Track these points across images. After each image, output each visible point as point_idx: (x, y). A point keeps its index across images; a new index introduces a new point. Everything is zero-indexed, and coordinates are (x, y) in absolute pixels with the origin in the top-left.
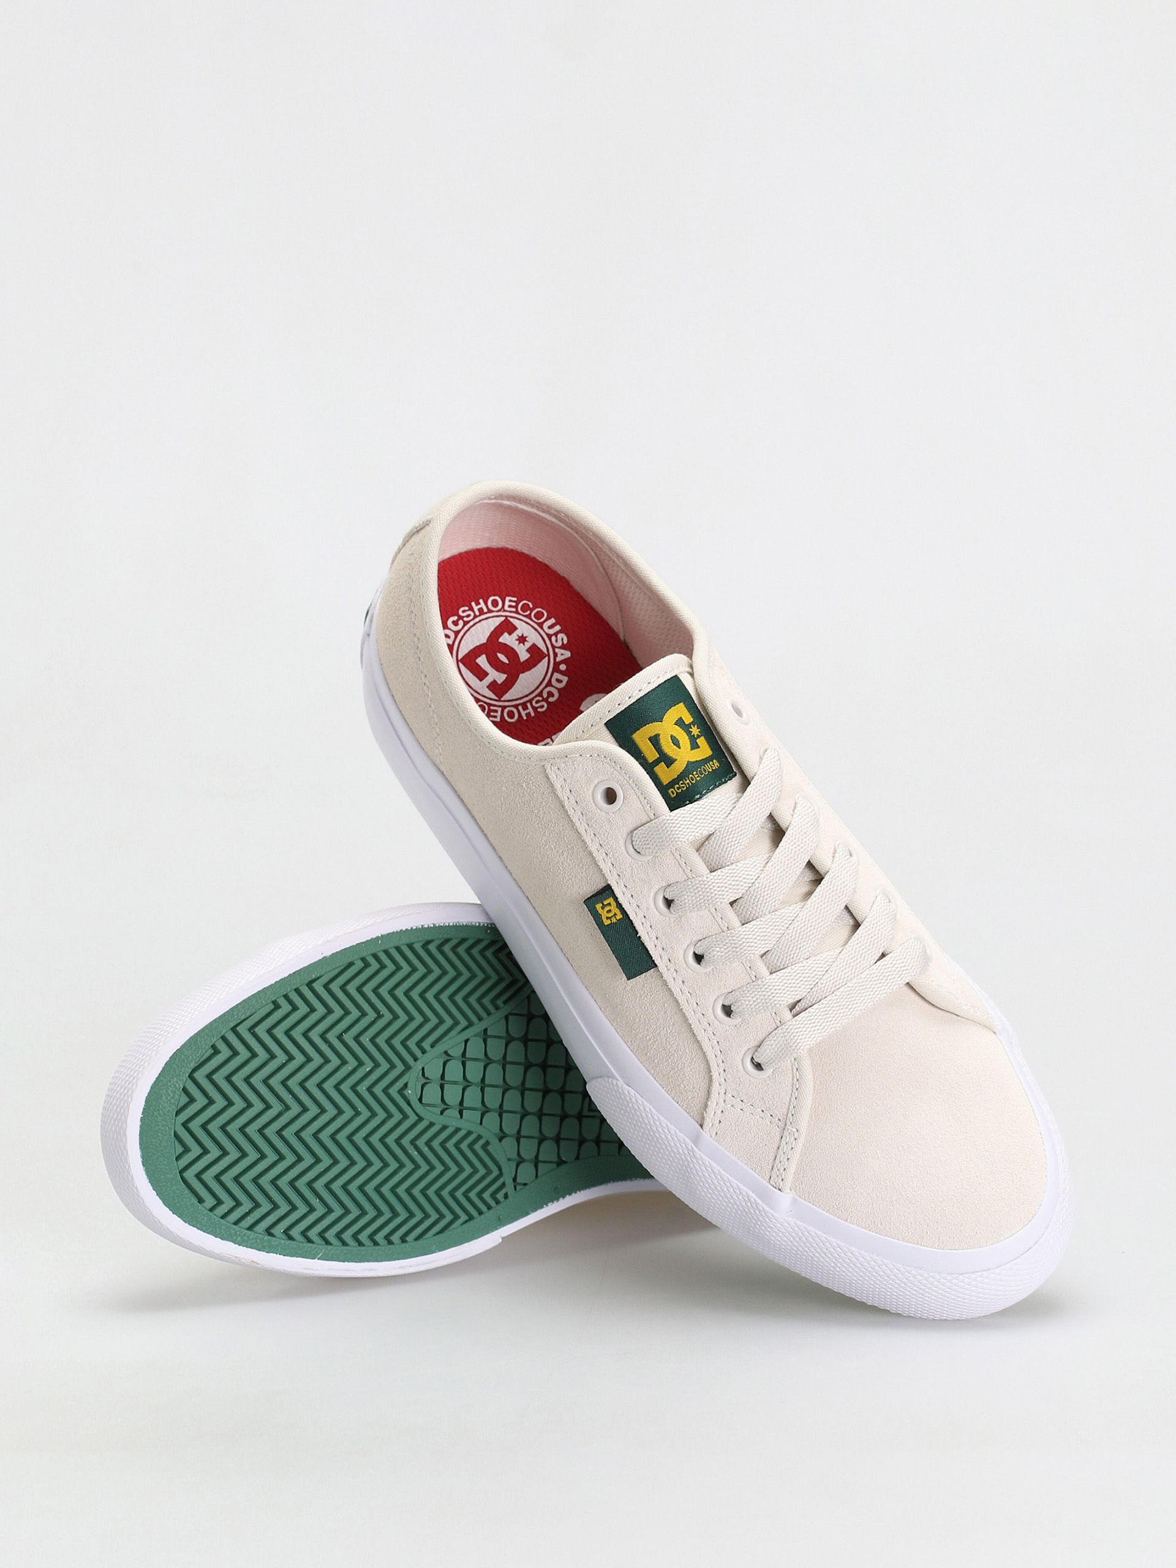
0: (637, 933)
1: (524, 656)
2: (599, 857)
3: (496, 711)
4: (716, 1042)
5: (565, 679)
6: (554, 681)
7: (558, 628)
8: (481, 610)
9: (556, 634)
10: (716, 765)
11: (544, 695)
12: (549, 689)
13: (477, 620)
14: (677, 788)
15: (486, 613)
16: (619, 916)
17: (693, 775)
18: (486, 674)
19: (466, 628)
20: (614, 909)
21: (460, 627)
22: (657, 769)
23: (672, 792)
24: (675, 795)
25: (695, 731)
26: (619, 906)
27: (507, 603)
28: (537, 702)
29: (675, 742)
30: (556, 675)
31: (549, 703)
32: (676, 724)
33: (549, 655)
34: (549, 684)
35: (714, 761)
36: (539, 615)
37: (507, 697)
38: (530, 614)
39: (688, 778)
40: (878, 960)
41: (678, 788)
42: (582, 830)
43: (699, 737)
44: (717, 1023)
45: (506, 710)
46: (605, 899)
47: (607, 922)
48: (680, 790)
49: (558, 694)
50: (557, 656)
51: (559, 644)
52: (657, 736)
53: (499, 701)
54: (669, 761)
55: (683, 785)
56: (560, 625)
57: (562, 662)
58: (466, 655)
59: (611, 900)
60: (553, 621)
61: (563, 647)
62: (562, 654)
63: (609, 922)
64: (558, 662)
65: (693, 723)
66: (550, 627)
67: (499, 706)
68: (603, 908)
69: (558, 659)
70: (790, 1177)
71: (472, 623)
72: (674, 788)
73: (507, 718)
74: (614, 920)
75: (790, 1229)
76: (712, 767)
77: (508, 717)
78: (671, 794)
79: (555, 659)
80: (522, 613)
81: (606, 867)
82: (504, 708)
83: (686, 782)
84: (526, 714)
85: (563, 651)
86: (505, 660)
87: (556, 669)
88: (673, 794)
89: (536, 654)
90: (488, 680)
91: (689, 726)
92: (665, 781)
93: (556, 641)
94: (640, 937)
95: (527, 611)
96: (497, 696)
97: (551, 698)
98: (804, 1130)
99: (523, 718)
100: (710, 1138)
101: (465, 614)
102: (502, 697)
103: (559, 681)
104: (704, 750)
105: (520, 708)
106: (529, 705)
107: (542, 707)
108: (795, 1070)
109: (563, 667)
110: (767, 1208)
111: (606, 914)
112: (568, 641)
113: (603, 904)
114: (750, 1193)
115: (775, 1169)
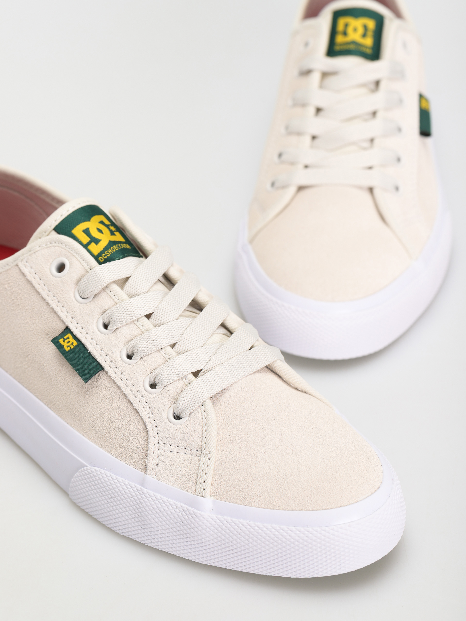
0: (88, 350)
2: (58, 309)
4: (148, 408)
16: (75, 343)
20: (71, 340)
22: (90, 247)
25: (112, 228)
26: (75, 337)
29: (100, 231)
32: (99, 223)
35: (127, 244)
39: (111, 248)
41: (105, 256)
42: (45, 296)
43: (115, 231)
44: (148, 394)
46: (65, 336)
47: (67, 349)
52: (87, 229)
54: (97, 241)
55: (108, 253)
59: (69, 335)
63: (69, 348)
70: (208, 486)
72: (102, 256)
74: (72, 347)
75: (213, 522)
76: (125, 246)
78: (100, 260)
81: (63, 315)
88: (102, 260)
92: (96, 253)
94: (90, 353)
98: (214, 451)
100: (153, 478)
104: (119, 238)
108: (203, 412)
110: (196, 511)
111: (66, 344)
113: (64, 339)
114: (184, 505)
115: (198, 484)
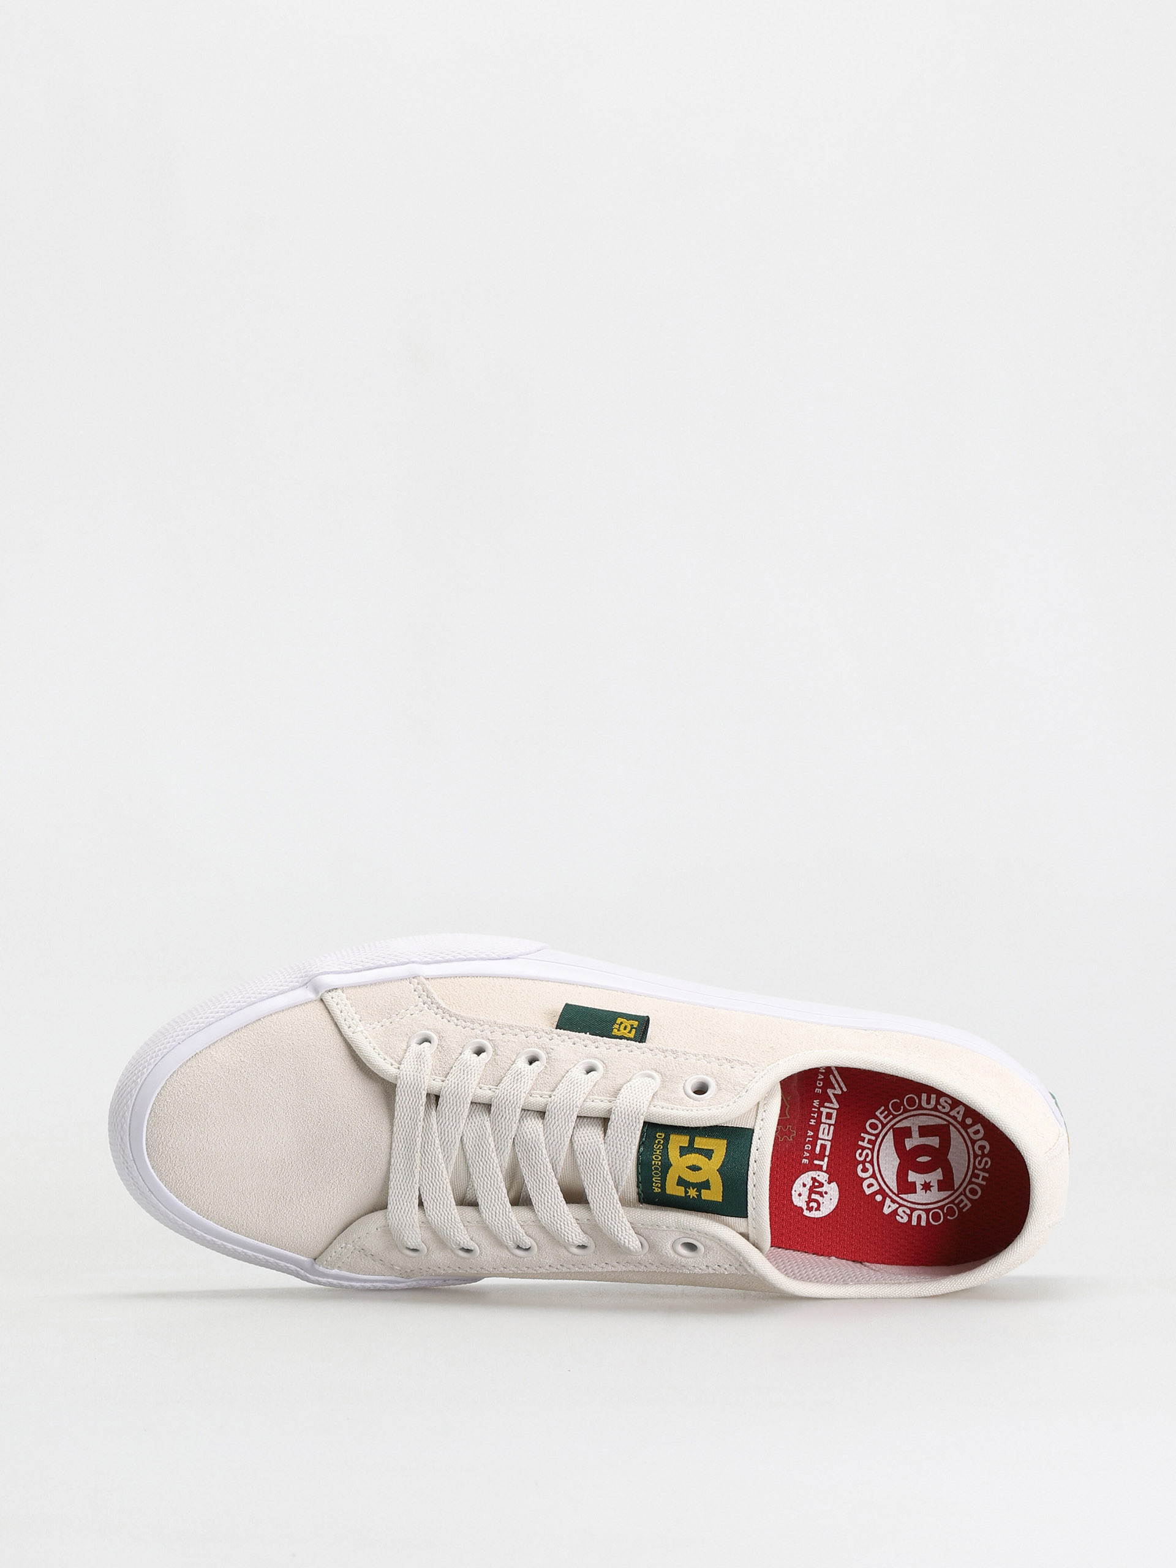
0: (591, 1034)
1: (912, 1176)
3: (885, 1117)
5: (868, 1191)
6: (872, 1181)
7: (914, 1223)
8: (977, 1176)
9: (910, 1216)
10: (656, 1189)
11: (869, 1164)
12: (871, 1171)
13: (971, 1167)
14: (660, 1141)
15: (971, 1178)
16: (614, 1032)
17: (660, 1161)
18: (921, 1135)
19: (971, 1152)
20: (623, 1032)
21: (976, 1148)
22: (686, 1137)
23: (661, 1136)
24: (657, 1136)
25: (693, 1193)
26: (621, 1037)
27: (966, 1202)
28: (867, 1155)
29: (695, 1168)
30: (876, 1188)
31: (859, 1162)
32: (708, 1181)
33: (897, 1196)
34: (874, 1176)
35: (660, 1190)
36: (936, 1217)
37: (890, 1135)
38: (943, 1212)
39: (660, 1156)
40: (420, 1196)
43: (686, 1192)
45: (880, 1126)
46: (636, 1032)
48: (657, 1142)
49: (861, 1176)
50: (891, 1201)
51: (900, 1211)
52: (710, 1158)
53: (892, 1127)
54: (684, 1151)
56: (914, 1226)
57: (883, 1202)
58: (950, 1134)
60: (923, 1223)
61: (895, 1212)
62: (890, 1206)
63: (618, 1022)
64: (886, 1198)
65: (699, 1196)
66: (919, 1217)
67: (887, 1123)
68: (632, 1025)
69: (888, 1201)
71: (972, 1160)
73: (873, 1121)
74: (616, 1026)
76: (656, 1183)
77: (874, 1123)
78: (659, 1132)
79: (890, 1197)
80: (949, 1205)
82: (884, 1126)
83: (658, 1151)
84: (865, 1138)
85: (890, 1210)
86: (920, 1159)
87: (881, 1191)
88: (659, 1136)
89: (906, 1187)
90: (915, 1133)
91: (699, 1191)
92: (674, 1135)
93: (904, 1212)
95: (947, 1210)
96: (896, 1128)
97: (862, 1167)
99: (863, 1133)
101: (984, 1161)
102: (893, 1130)
103: (870, 1186)
104: (673, 1189)
105: (873, 1138)
106: (871, 1146)
107: (861, 1155)
109: (879, 1198)
112: (897, 1220)
